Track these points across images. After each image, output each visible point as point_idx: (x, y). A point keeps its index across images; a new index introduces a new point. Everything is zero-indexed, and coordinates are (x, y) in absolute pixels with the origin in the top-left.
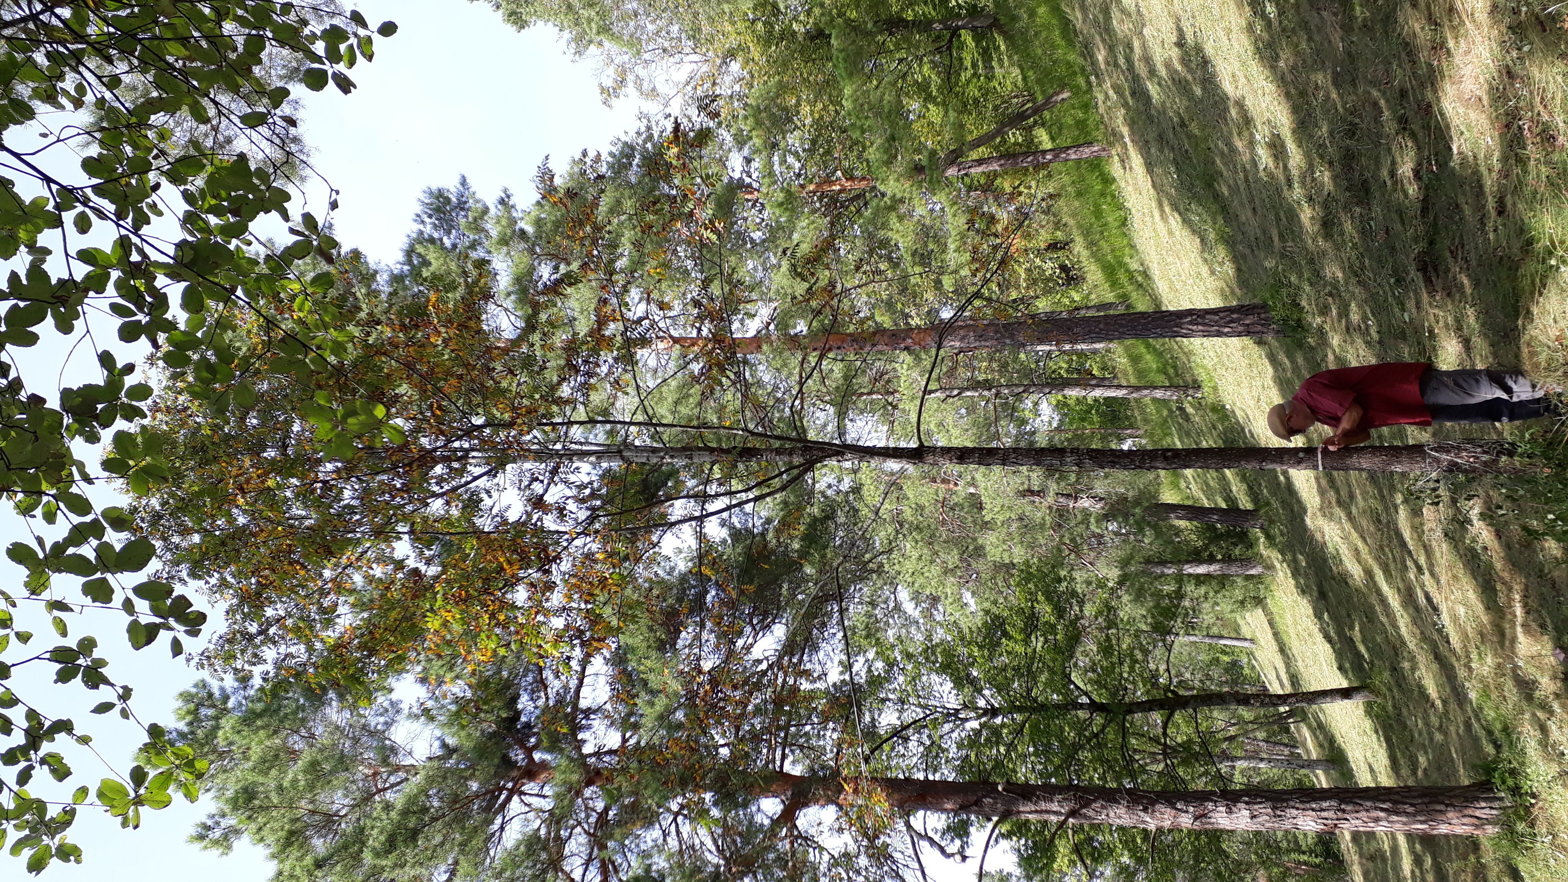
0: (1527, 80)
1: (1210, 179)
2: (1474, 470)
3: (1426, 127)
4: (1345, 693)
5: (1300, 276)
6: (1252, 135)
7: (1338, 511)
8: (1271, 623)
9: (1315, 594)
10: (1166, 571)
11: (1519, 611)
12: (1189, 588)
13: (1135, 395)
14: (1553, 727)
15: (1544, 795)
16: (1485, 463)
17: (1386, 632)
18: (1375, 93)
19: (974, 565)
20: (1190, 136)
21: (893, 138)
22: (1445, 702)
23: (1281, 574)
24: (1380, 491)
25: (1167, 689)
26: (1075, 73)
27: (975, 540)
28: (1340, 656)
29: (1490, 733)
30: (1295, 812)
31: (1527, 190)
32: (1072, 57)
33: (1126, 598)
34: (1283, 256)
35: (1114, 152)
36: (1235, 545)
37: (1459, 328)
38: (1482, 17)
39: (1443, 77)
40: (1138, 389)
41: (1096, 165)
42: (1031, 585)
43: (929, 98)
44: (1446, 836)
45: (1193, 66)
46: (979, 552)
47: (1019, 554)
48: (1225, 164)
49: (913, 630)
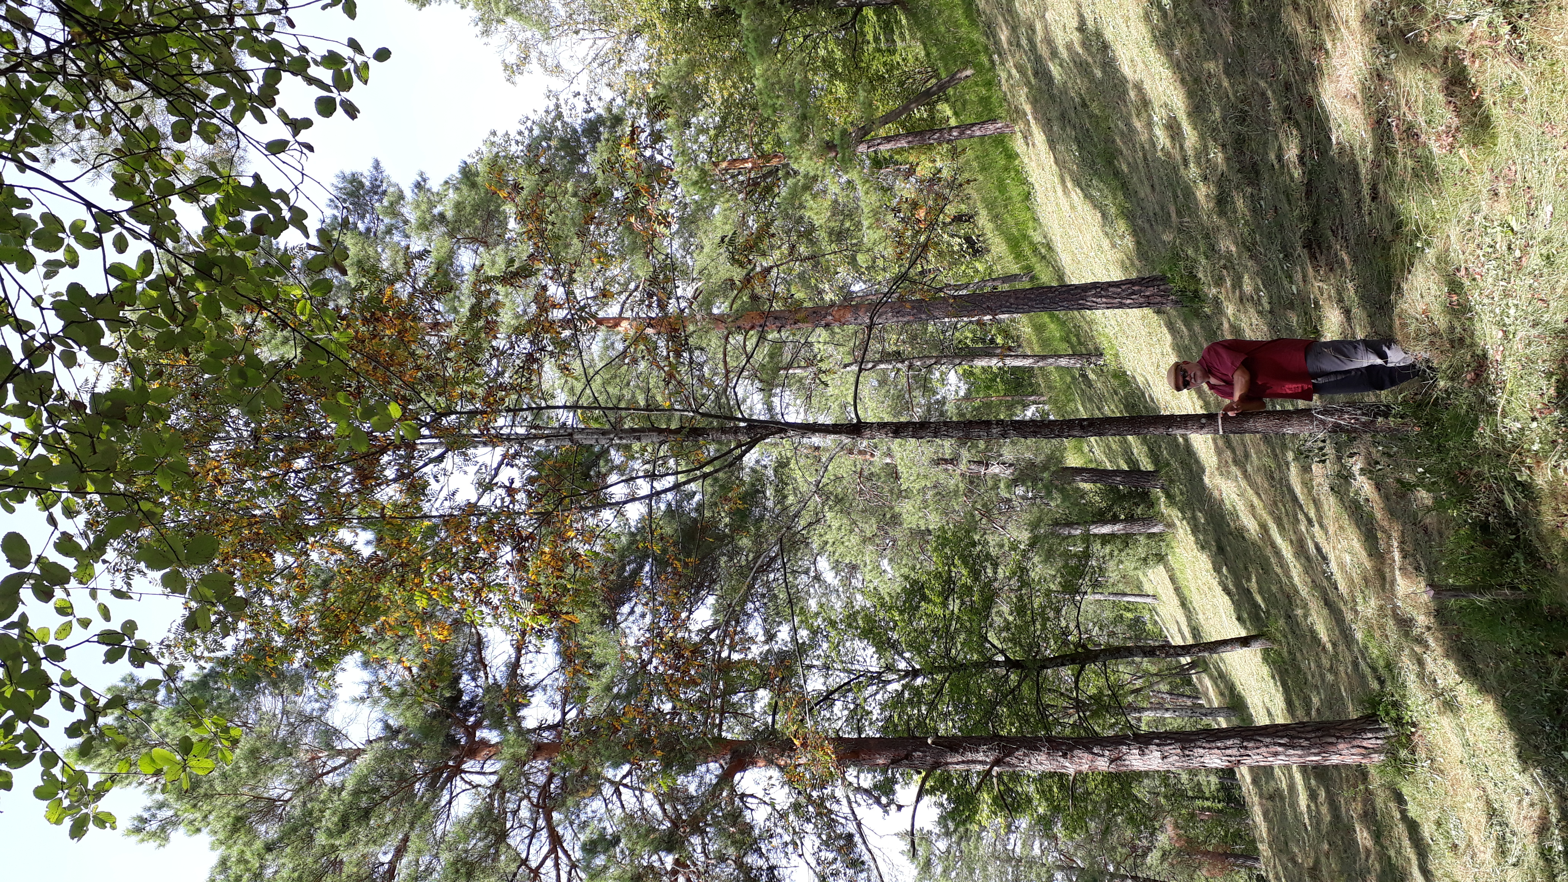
0: (1394, 84)
1: (1110, 157)
2: (1355, 430)
3: (1309, 118)
4: (1244, 642)
5: (1197, 249)
6: (1150, 116)
7: (1234, 469)
8: (1172, 579)
9: (1214, 549)
10: (1073, 532)
11: (1397, 555)
12: (1096, 547)
13: (1041, 364)
14: (1428, 659)
15: (1422, 725)
16: (1364, 424)
17: (1280, 582)
18: (1262, 84)
19: (890, 531)
20: (1091, 116)
21: (804, 117)
22: (1334, 645)
23: (1181, 531)
24: (1273, 450)
25: (1078, 645)
26: (978, 52)
27: (892, 508)
28: (1238, 606)
29: (1374, 669)
30: (1201, 751)
31: (1396, 180)
32: (975, 36)
33: (1036, 559)
34: (1180, 231)
35: (1017, 128)
36: (1137, 505)
37: (1340, 300)
38: (1355, 24)
39: (1322, 74)
40: (1044, 357)
41: (1000, 141)
42: (947, 551)
43: (836, 75)
44: (1336, 767)
45: (1094, 50)
46: (896, 520)
47: (934, 521)
48: (1125, 143)
49: (833, 598)
